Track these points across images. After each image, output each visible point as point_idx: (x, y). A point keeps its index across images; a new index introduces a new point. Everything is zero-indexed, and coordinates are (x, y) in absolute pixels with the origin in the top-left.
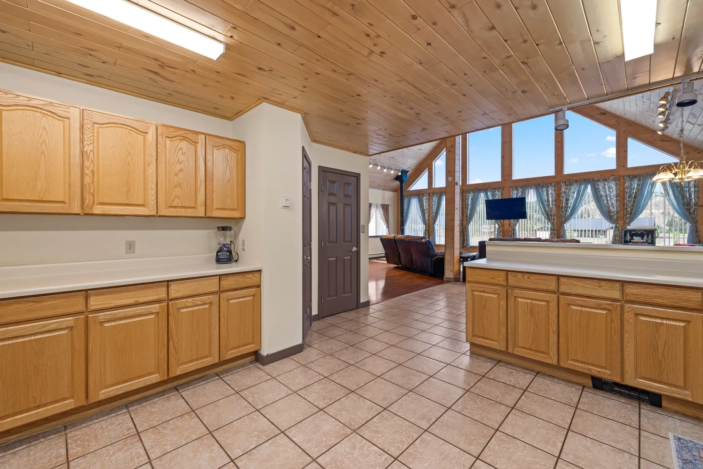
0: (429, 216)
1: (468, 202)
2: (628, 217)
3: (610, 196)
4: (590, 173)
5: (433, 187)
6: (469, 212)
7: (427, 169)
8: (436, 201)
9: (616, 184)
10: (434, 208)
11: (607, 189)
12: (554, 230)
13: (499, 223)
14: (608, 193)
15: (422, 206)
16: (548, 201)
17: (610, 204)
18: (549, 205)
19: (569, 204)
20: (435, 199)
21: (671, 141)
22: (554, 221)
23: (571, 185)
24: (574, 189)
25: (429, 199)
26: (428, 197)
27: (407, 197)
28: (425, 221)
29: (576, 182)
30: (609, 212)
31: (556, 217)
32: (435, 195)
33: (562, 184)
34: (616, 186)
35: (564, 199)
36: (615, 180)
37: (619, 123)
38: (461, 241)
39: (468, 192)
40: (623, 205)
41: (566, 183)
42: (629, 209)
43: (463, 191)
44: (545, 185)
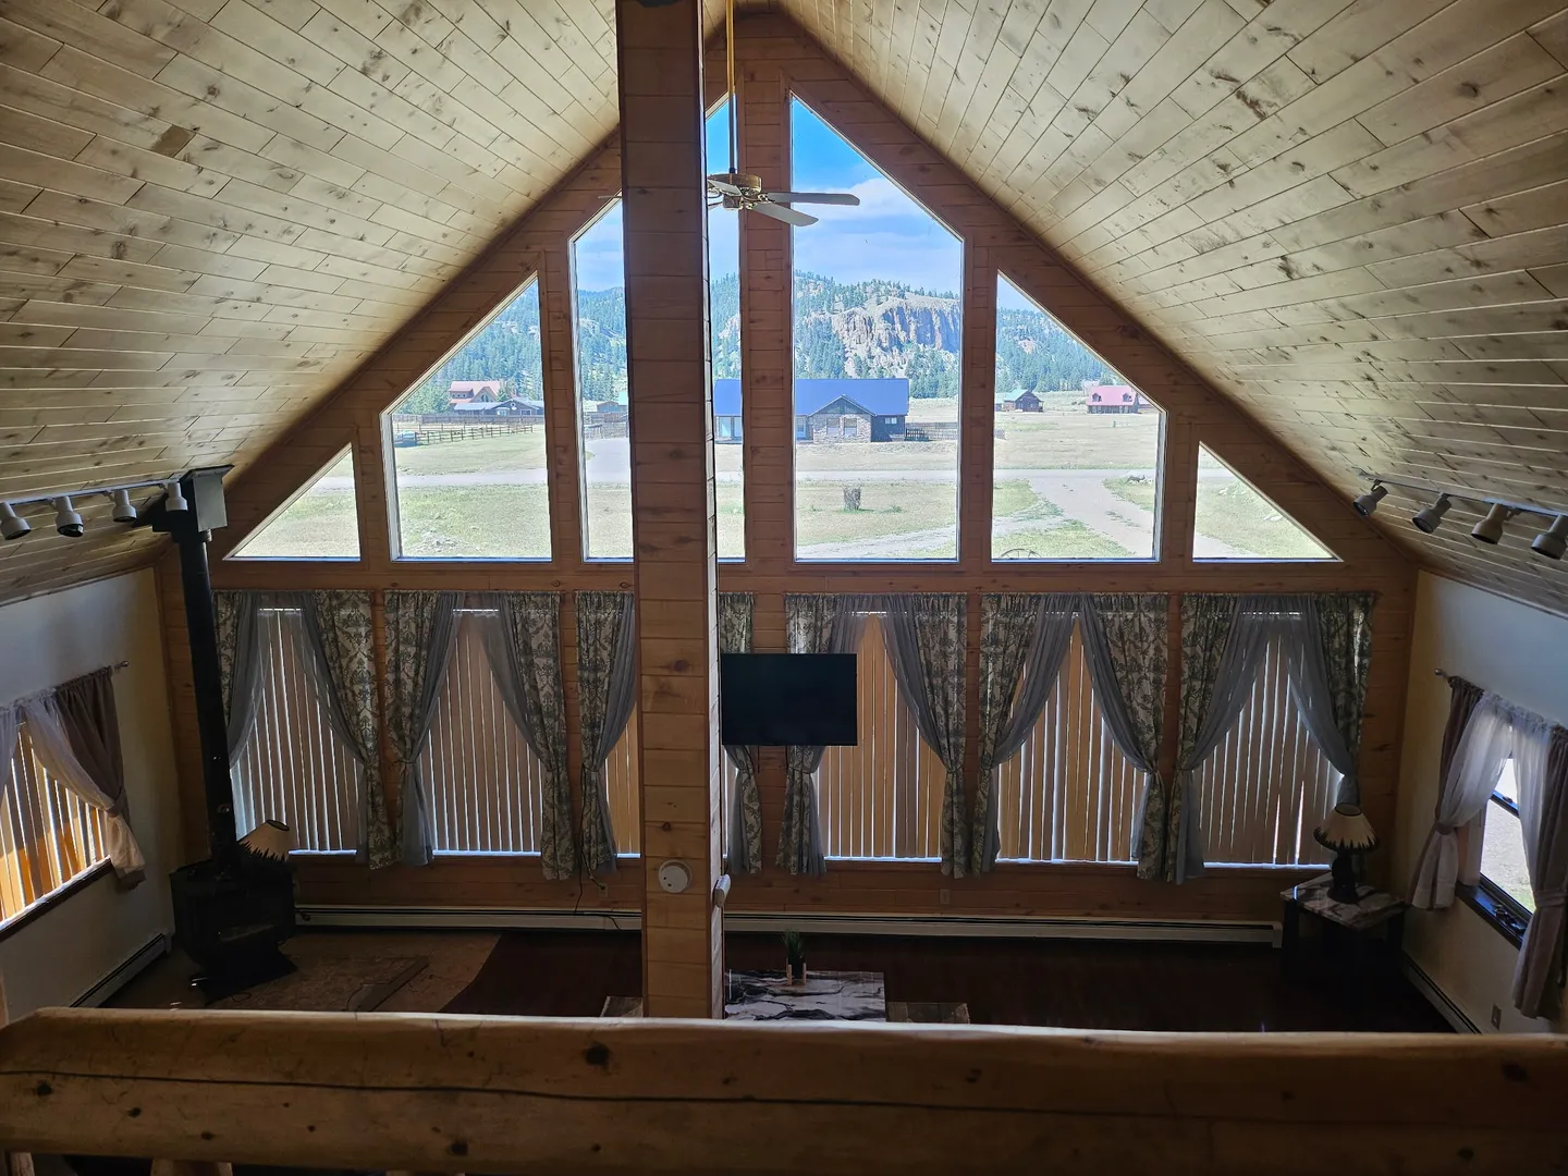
1: (594, 651)
2: (1189, 751)
3: (1139, 668)
5: (395, 553)
6: (599, 703)
7: (349, 446)
9: (1159, 622)
11: (1131, 637)
12: (957, 793)
13: (741, 756)
14: (1133, 654)
17: (1140, 700)
22: (957, 753)
23: (1018, 614)
24: (1027, 624)
25: (372, 622)
26: (365, 610)
27: (230, 598)
28: (365, 738)
29: (1035, 598)
30: (1136, 728)
31: (961, 742)
32: (410, 605)
33: (986, 605)
34: (1158, 628)
35: (991, 667)
36: (1155, 605)
37: (1176, 383)
38: (566, 843)
39: (592, 603)
40: (1174, 699)
41: (999, 603)
42: (1193, 722)
43: (563, 595)
44: (923, 601)
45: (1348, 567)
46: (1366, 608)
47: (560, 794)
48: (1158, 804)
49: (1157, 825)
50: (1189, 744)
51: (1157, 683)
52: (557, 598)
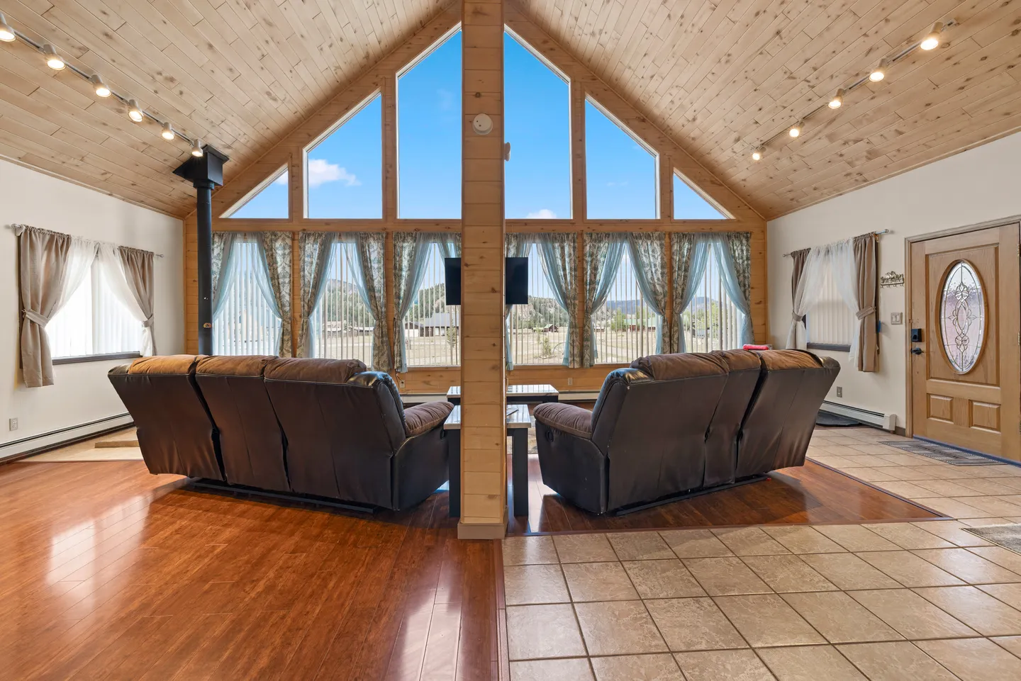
0: (293, 292)
1: (401, 261)
2: (678, 304)
3: (655, 266)
4: (627, 221)
5: (305, 216)
6: (403, 287)
7: (285, 166)
8: (316, 255)
9: (661, 245)
10: (309, 272)
11: (650, 253)
12: (575, 327)
14: (652, 260)
15: (271, 264)
16: (564, 269)
17: (656, 281)
18: (565, 275)
19: (598, 278)
20: (311, 249)
21: (721, 185)
22: (575, 308)
23: (600, 242)
24: (604, 247)
25: (292, 247)
26: (289, 241)
27: (221, 236)
28: (283, 305)
29: (607, 235)
30: (655, 293)
31: (577, 302)
32: (312, 239)
33: (586, 237)
34: (662, 248)
35: (590, 267)
36: (660, 238)
37: (662, 141)
38: (385, 358)
39: (401, 237)
40: (671, 281)
41: (591, 236)
42: (680, 290)
43: (387, 234)
44: (557, 236)
45: (739, 221)
46: (747, 239)
47: (382, 333)
48: (666, 329)
49: (667, 339)
50: (679, 300)
51: (662, 274)
52: (384, 236)
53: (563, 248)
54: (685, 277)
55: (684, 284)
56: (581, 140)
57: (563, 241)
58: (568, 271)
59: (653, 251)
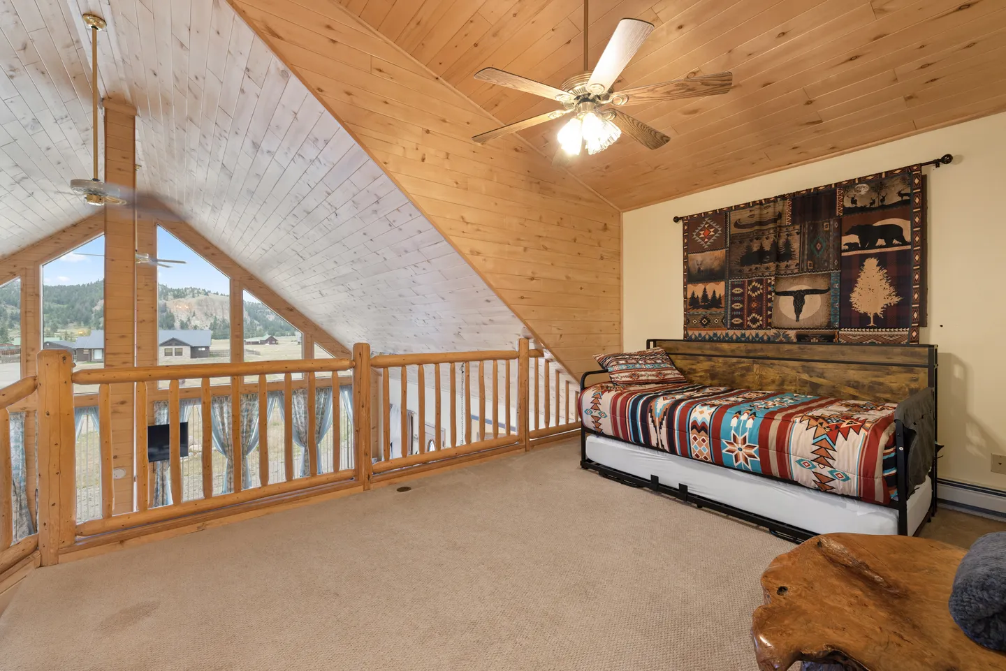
2: (316, 438)
3: (299, 413)
4: (277, 384)
9: (304, 398)
11: (296, 404)
14: (297, 409)
16: (223, 424)
17: (300, 424)
18: (224, 429)
19: (253, 426)
22: (232, 452)
23: (255, 400)
24: (258, 404)
30: (299, 433)
33: (242, 397)
34: (305, 400)
35: (245, 420)
37: (306, 325)
41: (247, 396)
43: (28, 412)
44: (217, 399)
47: (20, 505)
48: (308, 457)
50: (317, 435)
52: (24, 415)
53: (222, 408)
54: (322, 418)
55: (321, 423)
56: (239, 325)
57: (221, 402)
58: (226, 425)
59: (298, 403)
